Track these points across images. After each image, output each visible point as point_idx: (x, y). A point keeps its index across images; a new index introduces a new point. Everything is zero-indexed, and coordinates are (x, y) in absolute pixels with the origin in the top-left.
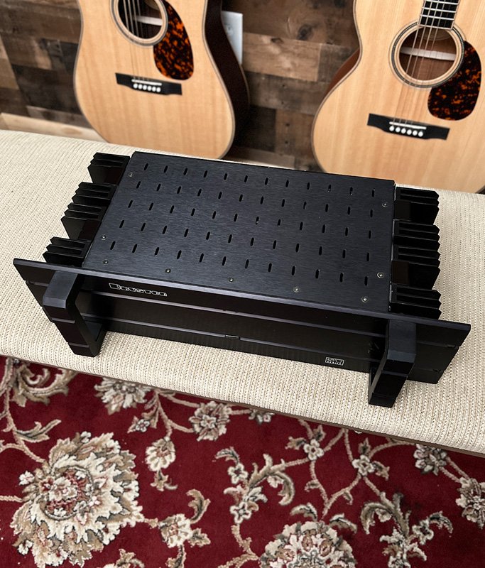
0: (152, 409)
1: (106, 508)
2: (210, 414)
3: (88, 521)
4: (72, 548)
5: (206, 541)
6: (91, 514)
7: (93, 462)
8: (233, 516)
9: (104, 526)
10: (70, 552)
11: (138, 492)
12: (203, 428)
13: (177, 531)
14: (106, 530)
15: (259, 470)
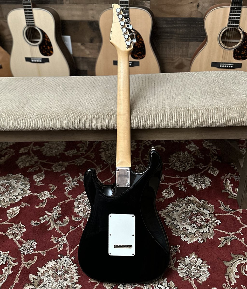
0: (37, 166)
1: (17, 192)
2: (59, 165)
3: (9, 196)
4: (3, 204)
5: (55, 197)
6: (11, 195)
7: (12, 181)
8: (66, 190)
9: (16, 197)
10: (2, 205)
11: (30, 187)
12: (56, 169)
13: (44, 196)
14: (17, 198)
15: (77, 178)
